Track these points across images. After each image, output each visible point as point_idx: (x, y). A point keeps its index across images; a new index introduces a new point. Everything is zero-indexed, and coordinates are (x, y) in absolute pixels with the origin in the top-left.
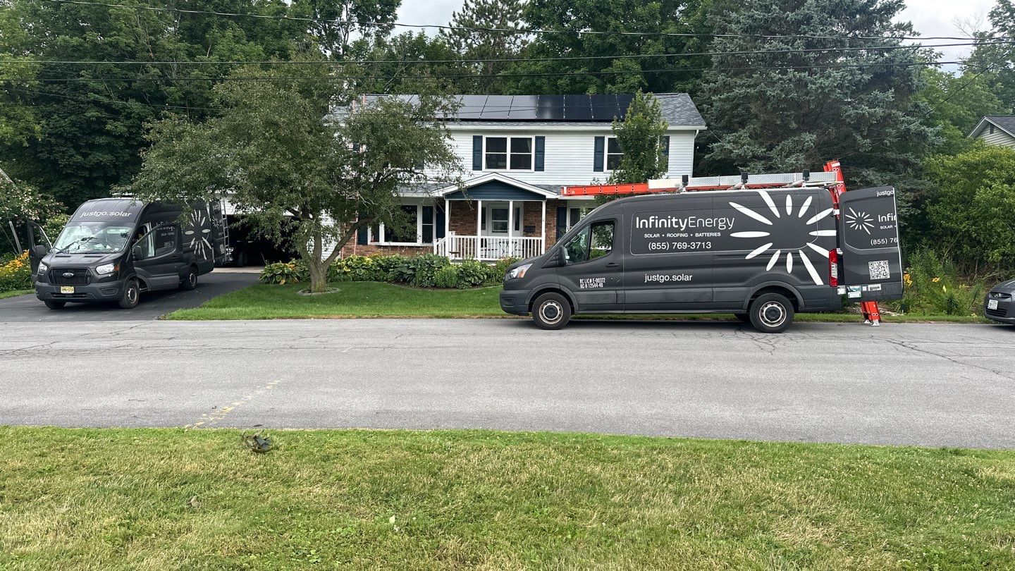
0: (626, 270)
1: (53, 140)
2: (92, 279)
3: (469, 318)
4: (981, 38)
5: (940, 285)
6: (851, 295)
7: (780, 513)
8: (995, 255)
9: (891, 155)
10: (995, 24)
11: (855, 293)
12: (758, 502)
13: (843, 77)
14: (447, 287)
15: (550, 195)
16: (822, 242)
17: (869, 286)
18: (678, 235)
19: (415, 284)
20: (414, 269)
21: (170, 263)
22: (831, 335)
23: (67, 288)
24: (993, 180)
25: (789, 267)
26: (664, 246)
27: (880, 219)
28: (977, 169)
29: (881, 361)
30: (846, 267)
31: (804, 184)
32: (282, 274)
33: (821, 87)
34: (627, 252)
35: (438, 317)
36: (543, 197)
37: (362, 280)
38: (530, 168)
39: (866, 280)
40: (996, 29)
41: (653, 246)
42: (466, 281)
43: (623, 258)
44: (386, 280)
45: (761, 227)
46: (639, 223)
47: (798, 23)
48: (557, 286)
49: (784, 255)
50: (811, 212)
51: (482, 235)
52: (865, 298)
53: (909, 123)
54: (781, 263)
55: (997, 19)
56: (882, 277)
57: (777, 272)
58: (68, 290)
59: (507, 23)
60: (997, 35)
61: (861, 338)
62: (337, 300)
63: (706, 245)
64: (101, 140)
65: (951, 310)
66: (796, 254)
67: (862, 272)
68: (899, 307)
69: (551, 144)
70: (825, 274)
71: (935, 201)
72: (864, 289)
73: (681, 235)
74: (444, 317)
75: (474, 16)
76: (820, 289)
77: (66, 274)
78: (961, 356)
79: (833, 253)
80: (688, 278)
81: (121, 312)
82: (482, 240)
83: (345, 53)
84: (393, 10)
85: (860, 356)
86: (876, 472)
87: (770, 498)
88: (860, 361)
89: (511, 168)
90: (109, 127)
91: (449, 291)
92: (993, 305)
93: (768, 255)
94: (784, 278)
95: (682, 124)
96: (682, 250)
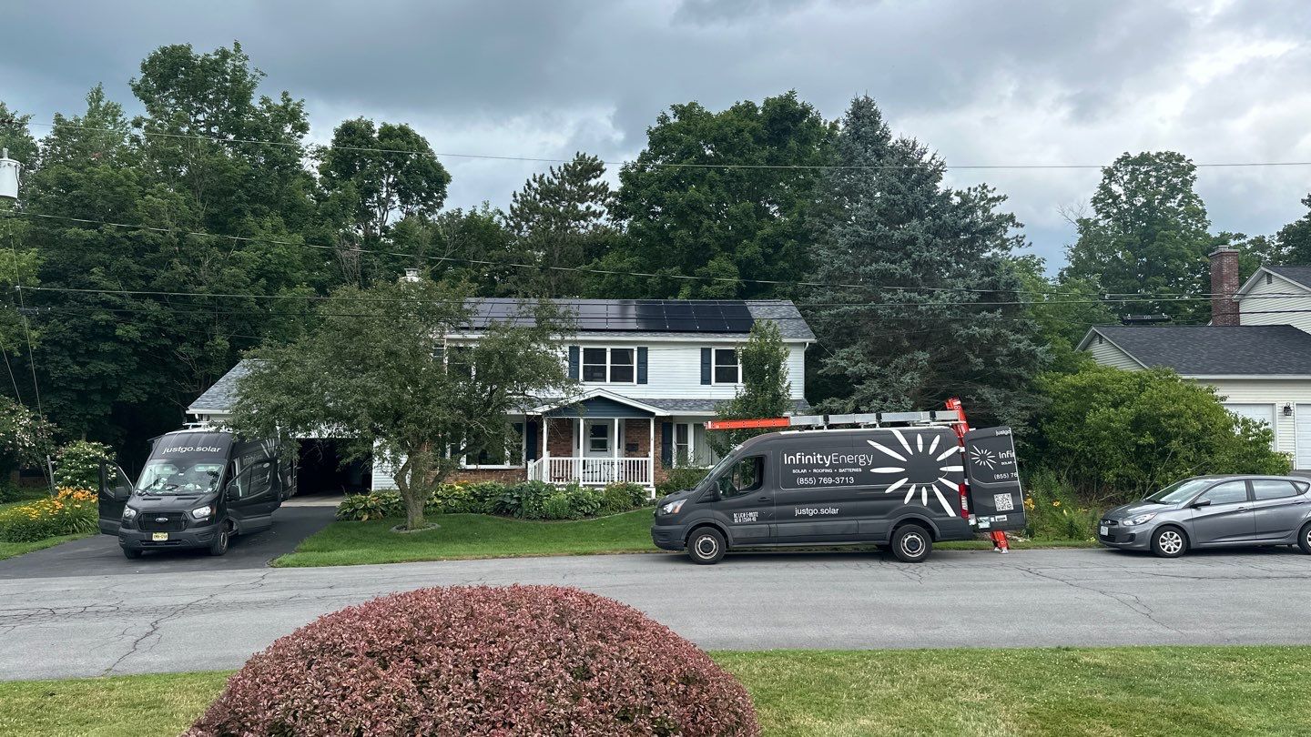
0: (777, 505)
1: (48, 348)
2: (188, 523)
3: (611, 554)
4: (1084, 224)
5: (1059, 509)
6: (981, 526)
7: (959, 688)
8: (1110, 476)
9: (1004, 370)
10: (1098, 211)
11: (985, 525)
12: (944, 682)
13: (952, 298)
14: (559, 518)
15: (659, 413)
16: (951, 476)
17: (997, 517)
18: (823, 471)
19: (521, 515)
20: (518, 499)
21: (264, 502)
22: (967, 563)
23: (160, 534)
24: (1100, 404)
25: (925, 501)
26: (811, 481)
27: (1001, 456)
28: (1085, 392)
29: (1012, 587)
30: (976, 500)
31: (932, 423)
32: (364, 509)
33: (931, 309)
34: (777, 487)
35: (579, 554)
36: (652, 414)
37: (455, 512)
38: (632, 381)
39: (993, 512)
40: (1100, 216)
41: (802, 481)
42: (578, 511)
43: (774, 492)
44: (484, 511)
45: (896, 463)
46: (787, 460)
47: (905, 243)
48: (713, 521)
49: (918, 489)
50: (939, 450)
51: (584, 456)
52: (994, 528)
53: (1020, 342)
54: (917, 496)
55: (1100, 205)
56: (1007, 509)
57: (914, 505)
58: (160, 537)
59: (577, 207)
60: (1101, 223)
61: (993, 566)
62: (443, 538)
63: (849, 480)
64: (107, 347)
65: (1071, 534)
66: (929, 488)
67: (990, 505)
68: (1024, 531)
69: (653, 356)
70: (956, 507)
71: (1050, 419)
72: (992, 520)
73: (827, 471)
74: (585, 554)
75: (538, 197)
76: (953, 520)
77: (160, 519)
78: (1076, 580)
79: (962, 485)
80: (835, 511)
81: (215, 560)
82: (584, 461)
83: (383, 234)
84: (443, 187)
85: (995, 582)
86: (1015, 663)
87: (951, 680)
88: (995, 587)
89: (611, 381)
90: (119, 332)
91: (560, 522)
92: (1105, 531)
93: (905, 489)
94: (921, 510)
95: (791, 337)
96: (828, 485)
